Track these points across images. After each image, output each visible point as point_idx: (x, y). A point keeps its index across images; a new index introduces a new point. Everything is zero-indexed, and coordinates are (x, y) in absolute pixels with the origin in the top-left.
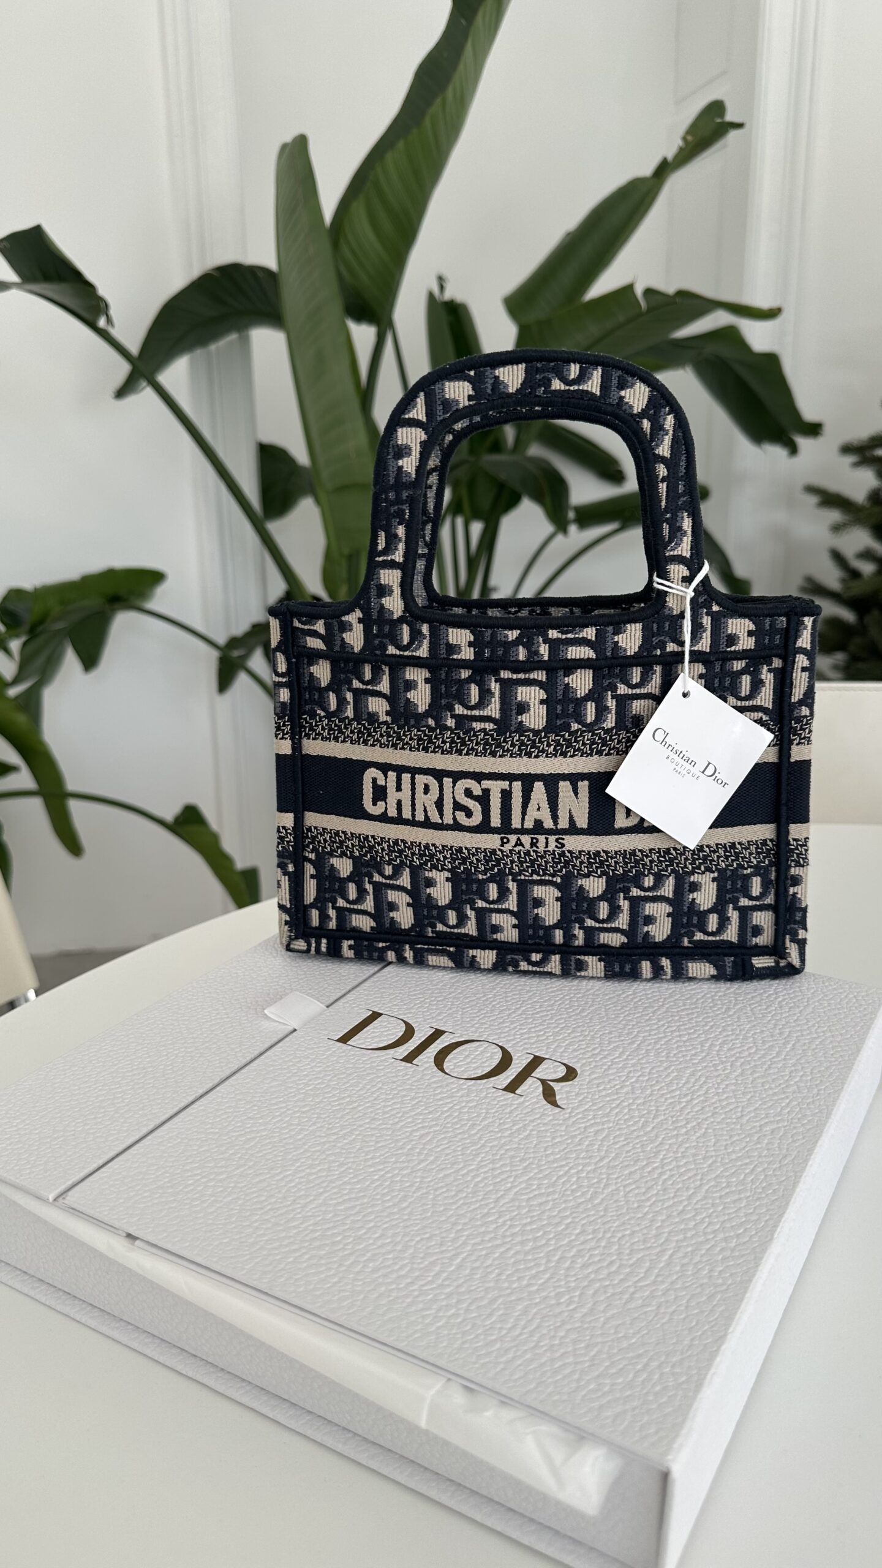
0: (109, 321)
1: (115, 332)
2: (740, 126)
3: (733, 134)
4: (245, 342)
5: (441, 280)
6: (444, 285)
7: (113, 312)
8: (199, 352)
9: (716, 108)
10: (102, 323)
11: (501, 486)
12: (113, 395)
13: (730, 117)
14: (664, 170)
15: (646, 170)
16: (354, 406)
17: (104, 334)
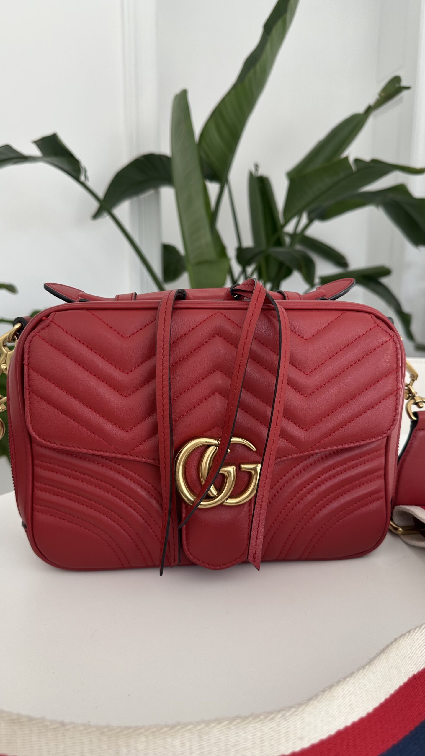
0: (86, 177)
1: (89, 184)
2: (408, 88)
3: (405, 93)
4: (158, 195)
5: (257, 166)
6: (258, 169)
7: (89, 174)
8: (135, 199)
9: (396, 80)
10: (82, 178)
11: (281, 264)
12: (91, 218)
13: (404, 83)
14: (369, 110)
15: (361, 109)
16: (206, 222)
17: (83, 184)
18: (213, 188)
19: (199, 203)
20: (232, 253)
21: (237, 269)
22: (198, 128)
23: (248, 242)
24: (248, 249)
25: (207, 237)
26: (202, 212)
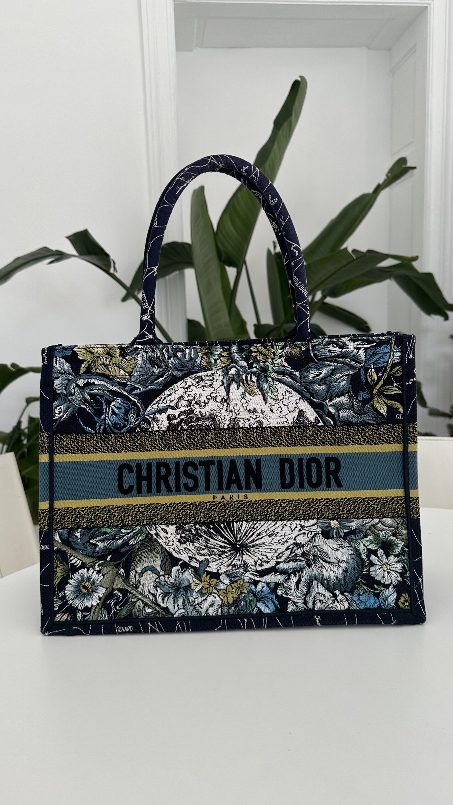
0: (115, 269)
2: (414, 168)
5: (275, 243)
6: (276, 246)
7: (117, 266)
9: (403, 161)
12: (121, 301)
14: (378, 189)
17: (113, 276)
18: (231, 272)
20: (251, 329)
23: (267, 319)
24: (267, 326)
25: (225, 318)
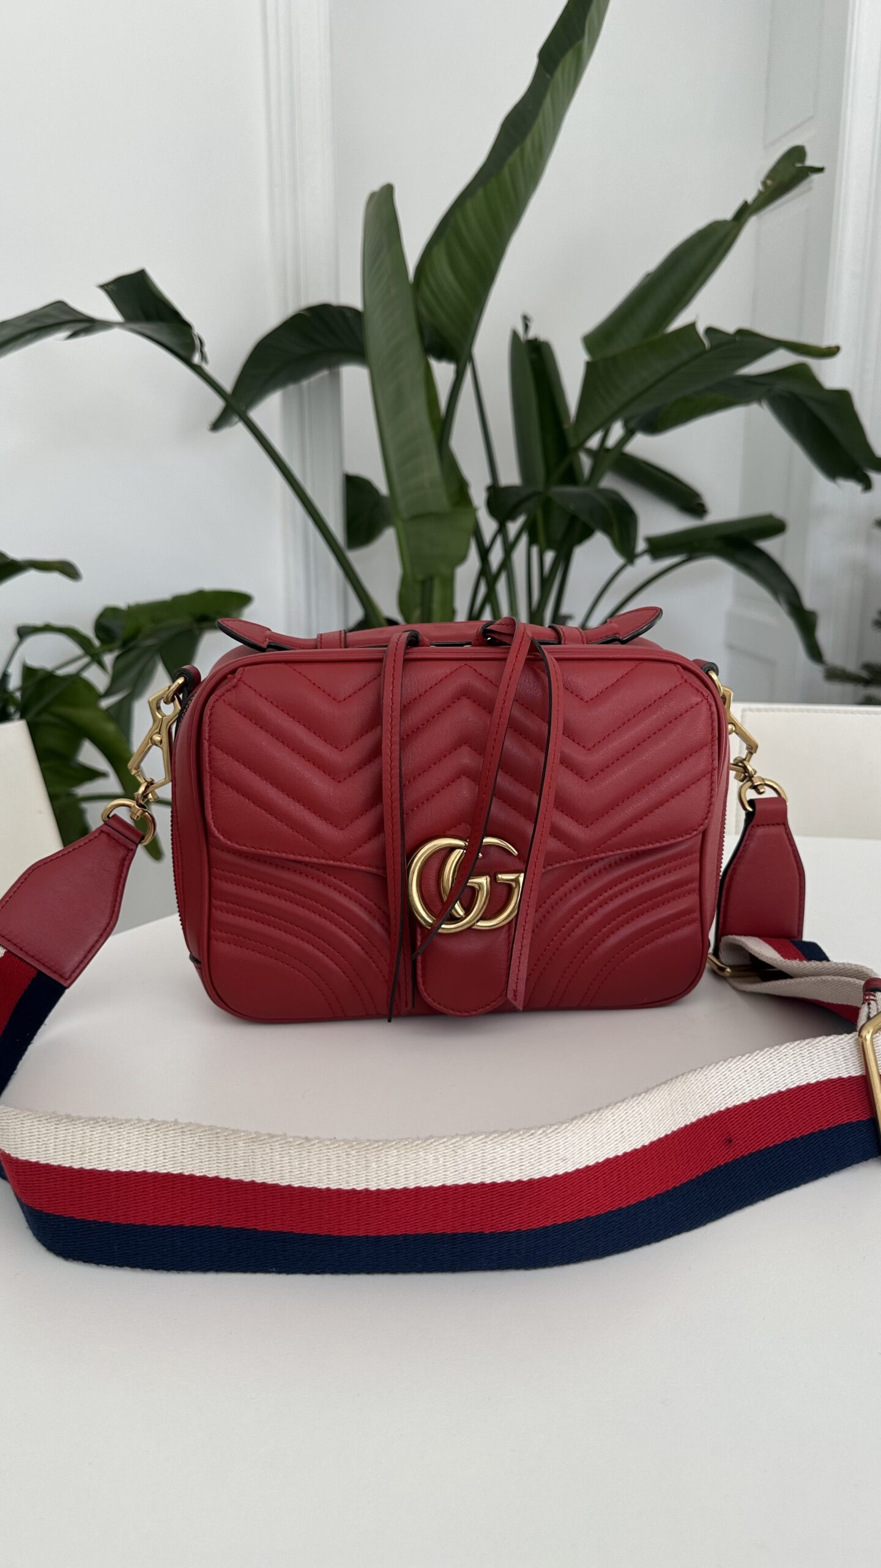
2: (820, 170)
4: (336, 379)
5: (526, 319)
6: (529, 324)
7: (207, 349)
8: (292, 388)
9: (797, 153)
10: (196, 359)
11: (573, 519)
12: (209, 427)
13: (810, 162)
14: (744, 212)
16: (429, 439)
17: (198, 370)
18: (443, 372)
19: (418, 405)
20: (479, 496)
21: (488, 526)
22: (412, 257)
23: (510, 476)
24: (509, 489)
25: (432, 470)
26: (423, 421)
